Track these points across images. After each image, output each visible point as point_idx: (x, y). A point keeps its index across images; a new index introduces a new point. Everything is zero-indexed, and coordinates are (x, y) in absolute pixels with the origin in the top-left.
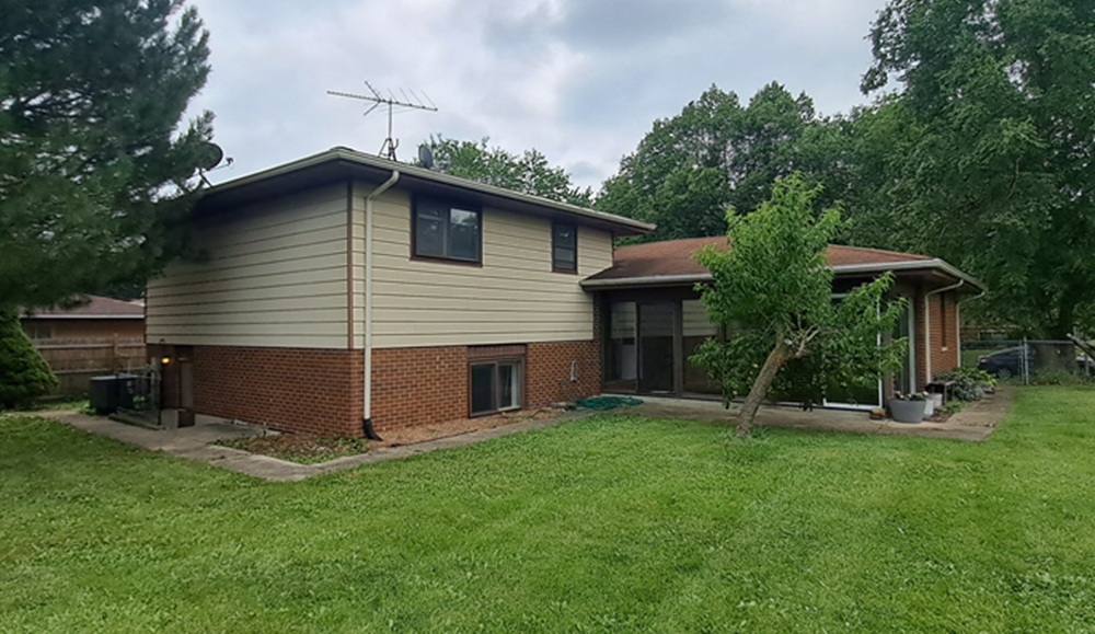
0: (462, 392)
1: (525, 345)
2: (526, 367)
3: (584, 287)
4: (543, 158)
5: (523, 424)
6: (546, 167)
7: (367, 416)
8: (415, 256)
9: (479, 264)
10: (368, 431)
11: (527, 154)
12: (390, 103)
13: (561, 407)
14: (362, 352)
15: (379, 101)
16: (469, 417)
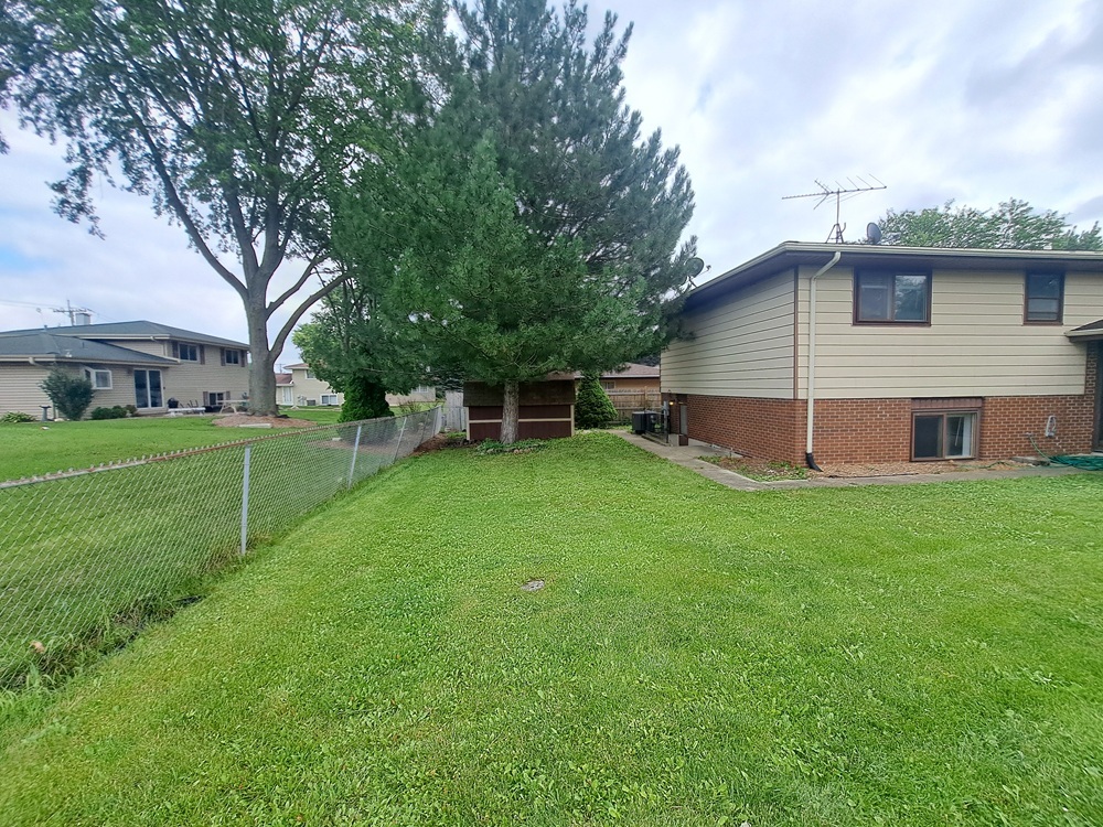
0: (904, 437)
1: (982, 398)
2: (982, 421)
3: (1073, 339)
4: (1026, 205)
5: (974, 472)
6: (1030, 214)
7: (809, 451)
8: (857, 321)
9: (927, 323)
10: (810, 462)
11: (1005, 205)
12: (838, 192)
13: (1028, 462)
14: (806, 402)
15: (828, 194)
16: (911, 461)
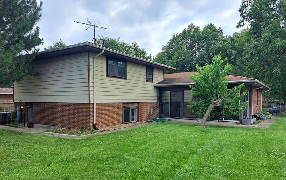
0: (121, 116)
1: (138, 103)
2: (139, 110)
3: (155, 86)
4: (138, 45)
5: (138, 125)
6: (138, 48)
7: (95, 123)
8: (108, 76)
9: (125, 79)
10: (95, 127)
11: (133, 43)
12: (94, 26)
13: (148, 121)
14: (93, 104)
15: (91, 25)
16: (123, 124)
